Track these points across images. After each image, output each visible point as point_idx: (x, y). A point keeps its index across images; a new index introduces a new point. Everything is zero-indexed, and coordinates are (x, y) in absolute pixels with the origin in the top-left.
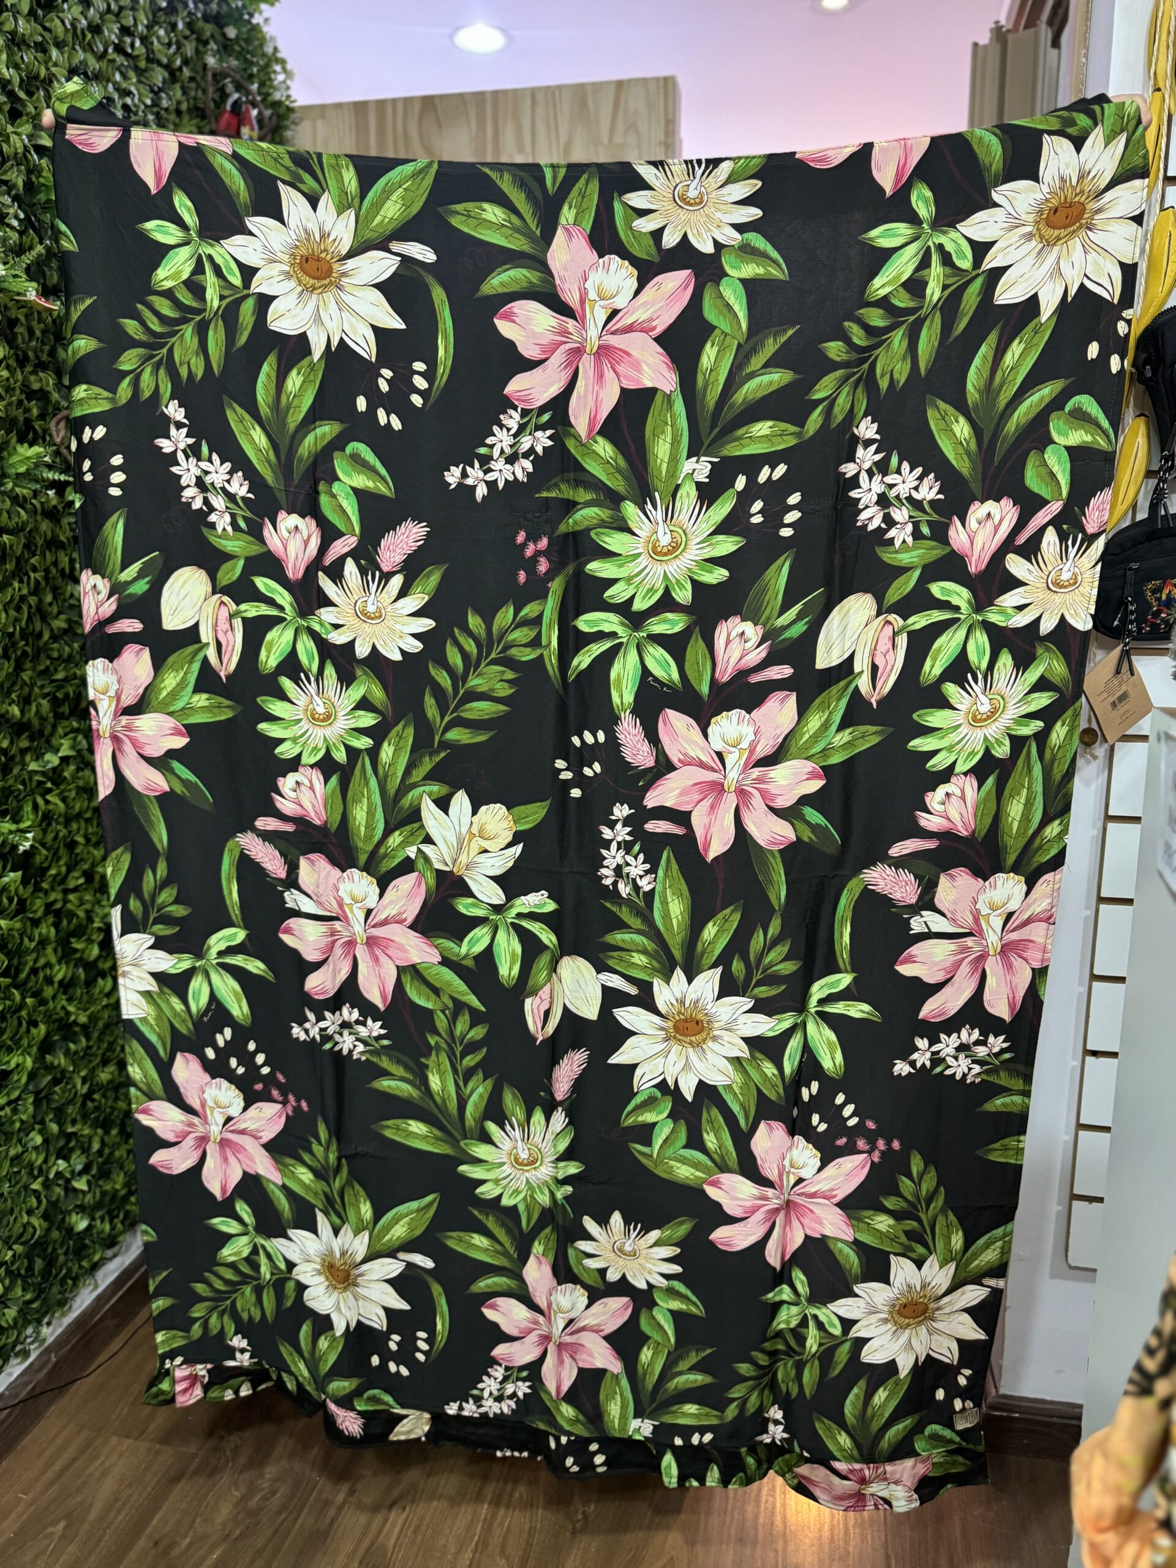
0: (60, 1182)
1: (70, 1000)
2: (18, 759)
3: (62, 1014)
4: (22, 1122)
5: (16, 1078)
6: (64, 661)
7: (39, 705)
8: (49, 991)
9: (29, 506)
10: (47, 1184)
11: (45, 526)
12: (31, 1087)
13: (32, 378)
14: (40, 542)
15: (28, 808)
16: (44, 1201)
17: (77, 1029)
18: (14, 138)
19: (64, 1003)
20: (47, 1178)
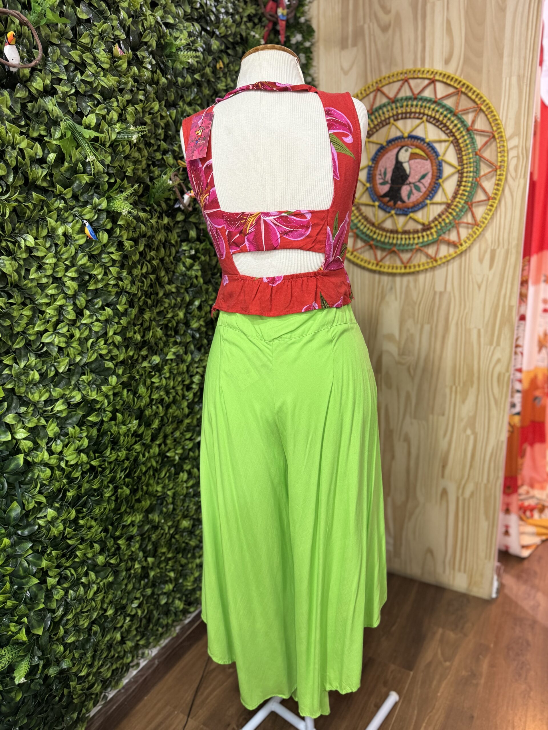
6: (172, 307)
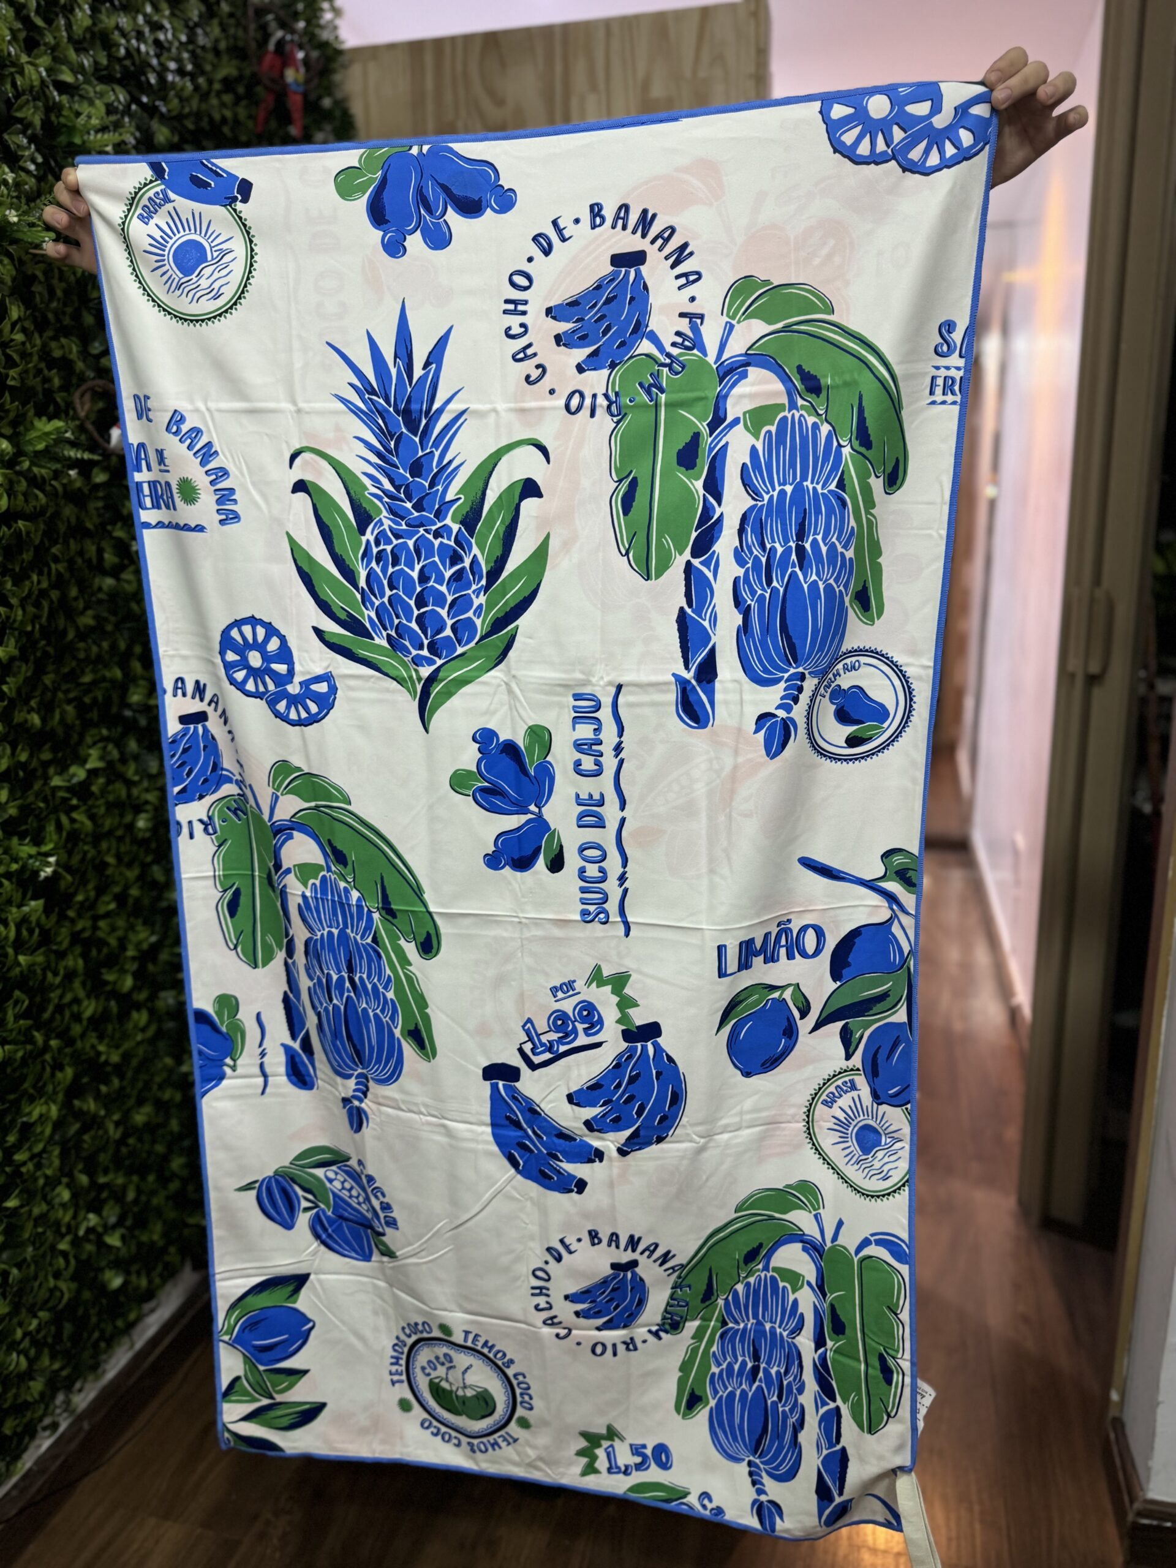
0: (92, 1237)
1: (101, 1038)
2: (39, 773)
3: (92, 1054)
4: (47, 1177)
5: (39, 1130)
7: (63, 714)
8: (77, 1029)
9: (48, 488)
10: (76, 1242)
11: (68, 511)
12: (57, 1137)
13: (53, 344)
14: (62, 528)
15: (51, 828)
16: (73, 1262)
17: (109, 1069)
18: (29, 69)
19: (94, 1041)
20: (76, 1235)
